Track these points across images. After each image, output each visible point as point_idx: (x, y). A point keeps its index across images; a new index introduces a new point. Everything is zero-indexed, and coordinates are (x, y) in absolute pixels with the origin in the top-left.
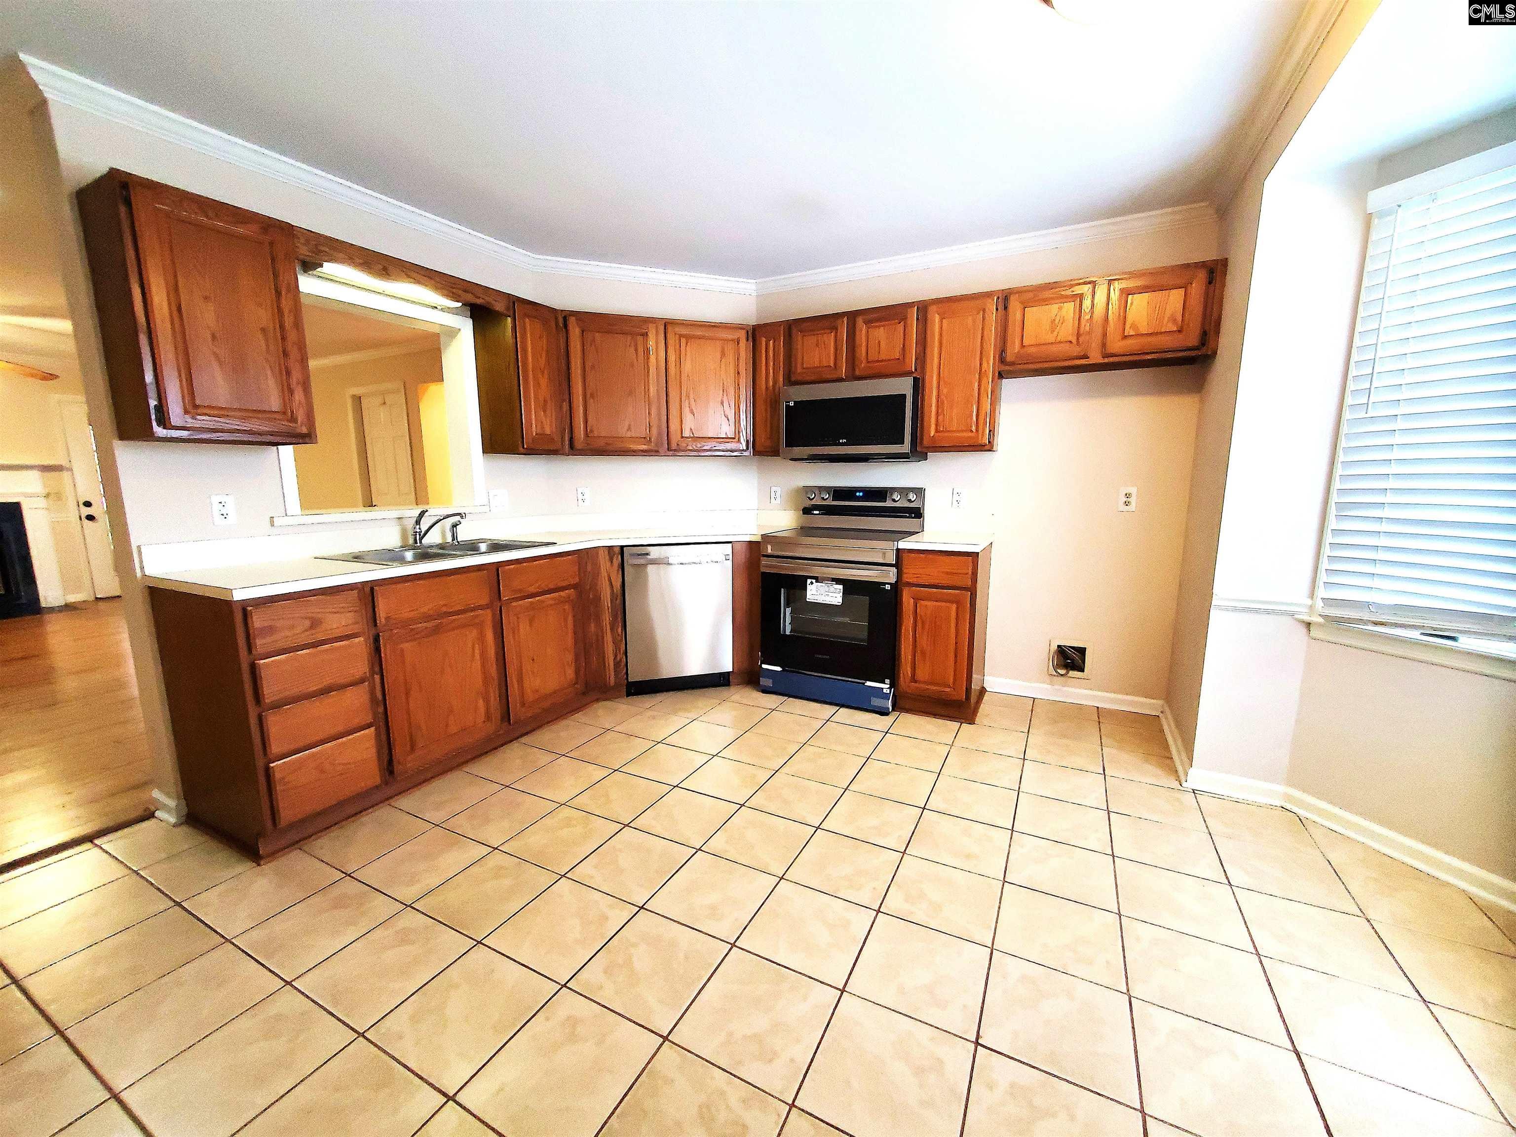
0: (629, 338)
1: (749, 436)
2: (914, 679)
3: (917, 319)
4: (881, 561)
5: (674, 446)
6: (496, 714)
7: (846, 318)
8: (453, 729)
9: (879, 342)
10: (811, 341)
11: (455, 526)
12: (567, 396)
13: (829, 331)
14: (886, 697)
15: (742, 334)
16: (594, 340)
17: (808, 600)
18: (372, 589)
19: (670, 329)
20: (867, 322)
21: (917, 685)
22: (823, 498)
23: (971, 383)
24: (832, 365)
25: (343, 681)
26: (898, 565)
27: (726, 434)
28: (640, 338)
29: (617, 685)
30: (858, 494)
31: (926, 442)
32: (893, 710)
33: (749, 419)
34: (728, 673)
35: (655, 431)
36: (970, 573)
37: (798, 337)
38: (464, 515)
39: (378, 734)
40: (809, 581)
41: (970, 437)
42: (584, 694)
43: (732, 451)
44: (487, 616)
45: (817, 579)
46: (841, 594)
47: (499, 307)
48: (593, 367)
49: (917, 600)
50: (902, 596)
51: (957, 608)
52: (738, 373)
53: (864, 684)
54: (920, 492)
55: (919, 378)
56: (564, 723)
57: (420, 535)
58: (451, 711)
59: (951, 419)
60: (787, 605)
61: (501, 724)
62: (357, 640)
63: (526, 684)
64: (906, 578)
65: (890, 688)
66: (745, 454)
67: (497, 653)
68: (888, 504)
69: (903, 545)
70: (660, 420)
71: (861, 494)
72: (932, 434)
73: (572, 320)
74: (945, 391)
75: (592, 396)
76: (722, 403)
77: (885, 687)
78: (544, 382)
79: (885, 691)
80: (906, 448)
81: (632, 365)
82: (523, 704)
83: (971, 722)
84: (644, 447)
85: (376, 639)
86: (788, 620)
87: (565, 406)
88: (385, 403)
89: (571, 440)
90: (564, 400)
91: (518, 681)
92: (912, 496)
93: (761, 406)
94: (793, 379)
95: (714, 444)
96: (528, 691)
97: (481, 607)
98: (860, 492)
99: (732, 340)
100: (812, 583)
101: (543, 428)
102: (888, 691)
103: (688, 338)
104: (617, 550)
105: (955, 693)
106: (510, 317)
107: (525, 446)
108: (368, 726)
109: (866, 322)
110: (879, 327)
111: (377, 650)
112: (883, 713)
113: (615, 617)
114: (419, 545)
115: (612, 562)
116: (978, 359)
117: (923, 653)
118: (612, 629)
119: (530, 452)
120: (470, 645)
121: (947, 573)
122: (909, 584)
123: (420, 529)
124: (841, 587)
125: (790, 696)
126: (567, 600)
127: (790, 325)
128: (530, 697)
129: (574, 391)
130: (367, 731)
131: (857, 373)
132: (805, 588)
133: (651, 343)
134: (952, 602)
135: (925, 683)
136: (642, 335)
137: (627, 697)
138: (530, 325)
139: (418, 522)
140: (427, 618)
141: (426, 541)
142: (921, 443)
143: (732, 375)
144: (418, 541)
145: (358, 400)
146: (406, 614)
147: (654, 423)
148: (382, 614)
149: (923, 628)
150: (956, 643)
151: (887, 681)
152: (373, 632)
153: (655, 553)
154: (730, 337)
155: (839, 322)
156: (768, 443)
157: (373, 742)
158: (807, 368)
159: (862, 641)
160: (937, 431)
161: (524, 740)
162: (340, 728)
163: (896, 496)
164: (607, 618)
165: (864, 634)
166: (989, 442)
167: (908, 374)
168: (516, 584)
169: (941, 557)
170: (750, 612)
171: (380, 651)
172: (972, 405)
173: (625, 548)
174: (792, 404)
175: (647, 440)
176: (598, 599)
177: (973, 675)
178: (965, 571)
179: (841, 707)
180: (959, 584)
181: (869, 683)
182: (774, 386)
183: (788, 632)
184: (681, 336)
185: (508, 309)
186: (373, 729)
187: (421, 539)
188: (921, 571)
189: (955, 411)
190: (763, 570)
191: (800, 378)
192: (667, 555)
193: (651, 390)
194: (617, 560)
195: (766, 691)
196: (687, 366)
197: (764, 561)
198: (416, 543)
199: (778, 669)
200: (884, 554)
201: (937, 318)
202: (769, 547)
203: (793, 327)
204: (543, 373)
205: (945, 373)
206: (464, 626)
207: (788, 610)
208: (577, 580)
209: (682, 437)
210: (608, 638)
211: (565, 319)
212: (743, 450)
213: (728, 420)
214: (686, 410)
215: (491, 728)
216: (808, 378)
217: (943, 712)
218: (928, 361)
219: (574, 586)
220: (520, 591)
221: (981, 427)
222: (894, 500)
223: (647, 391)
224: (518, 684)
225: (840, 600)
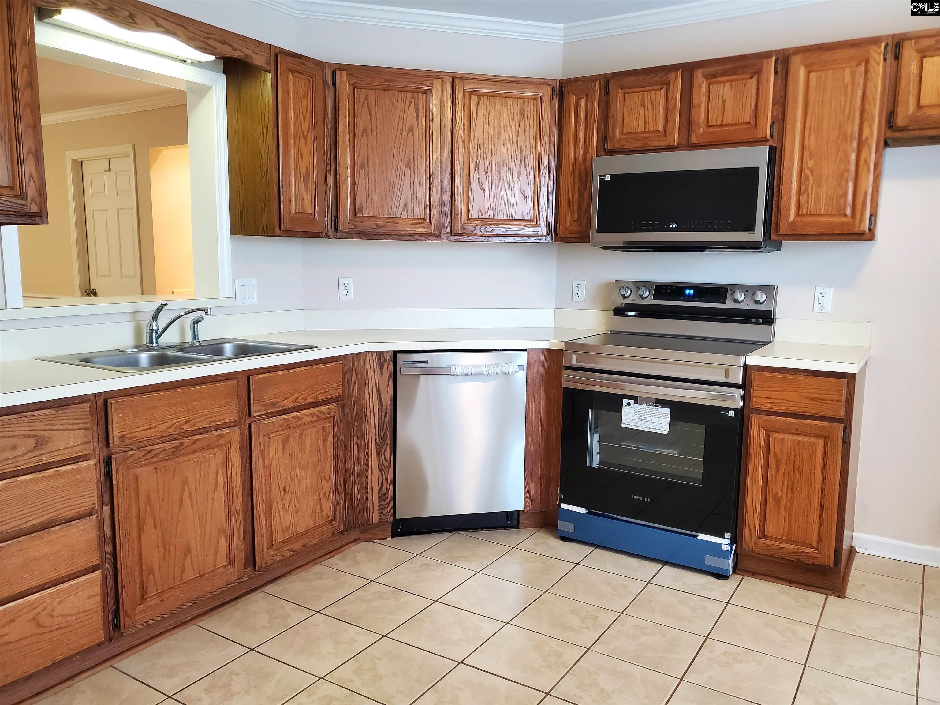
0: (409, 94)
1: (550, 217)
2: (763, 535)
3: (776, 72)
4: (723, 379)
5: (458, 230)
6: (240, 555)
7: (681, 70)
8: (190, 575)
9: (724, 102)
10: (634, 99)
11: (196, 322)
12: (331, 168)
13: (660, 87)
14: (725, 555)
15: (546, 91)
16: (366, 99)
17: (623, 426)
18: (106, 402)
19: (458, 83)
20: (710, 77)
21: (768, 542)
22: (641, 296)
23: (846, 156)
24: (661, 129)
25: (68, 513)
26: (744, 386)
27: (522, 215)
28: (422, 97)
29: (381, 522)
30: (687, 292)
31: (783, 228)
32: (734, 572)
33: (550, 196)
34: (518, 512)
35: (436, 211)
36: (844, 400)
37: (617, 94)
38: (209, 310)
39: (104, 578)
40: (625, 401)
41: (842, 224)
42: (342, 533)
43: (529, 236)
44: (235, 435)
45: (636, 399)
46: (668, 420)
47: (259, 60)
48: (364, 131)
49: (768, 432)
50: (748, 424)
51: (826, 445)
52: (540, 139)
53: (696, 536)
54: (770, 290)
55: (776, 147)
56: (318, 568)
57: (157, 333)
58: (188, 551)
59: (818, 201)
60: (596, 429)
61: (245, 569)
62: (86, 463)
63: (276, 520)
64: (755, 403)
65: (731, 544)
66: (544, 240)
67: (243, 481)
68: (729, 305)
69: (753, 360)
70: (442, 196)
71: (692, 292)
72: (792, 218)
73: (342, 76)
74: (811, 164)
75: (362, 167)
76: (519, 177)
77: (724, 542)
78: (306, 150)
79: (724, 548)
80: (758, 235)
81: (411, 129)
82: (271, 546)
83: (841, 593)
84: (423, 231)
85: (108, 462)
86: (596, 448)
87: (330, 178)
88: (110, 170)
89: (336, 218)
90: (329, 171)
91: (266, 516)
92: (761, 297)
93: (567, 181)
94: (610, 147)
95: (506, 228)
96: (277, 528)
97: (227, 425)
98: (690, 288)
99: (535, 99)
100: (629, 404)
101: (303, 206)
102: (729, 547)
103: (480, 96)
104: (389, 356)
105: (818, 555)
106: (271, 72)
107: (282, 228)
108: (94, 569)
109: (706, 77)
110: (724, 82)
111: (109, 476)
112: (721, 576)
113: (383, 438)
114: (155, 345)
115: (381, 371)
116: (857, 122)
117: (777, 500)
118: (378, 454)
119: (288, 234)
120: (214, 470)
121: (812, 399)
122: (759, 411)
123: (157, 326)
124: (668, 411)
125: (597, 546)
126: (329, 417)
127: (608, 80)
128: (279, 537)
129: (341, 160)
130: (93, 575)
131: (694, 140)
132: (619, 411)
133: (436, 102)
134: (818, 436)
135: (776, 539)
136: (425, 92)
137: (392, 537)
138: (294, 81)
139: (155, 318)
140: (166, 438)
141: (165, 340)
142: (777, 230)
143: (533, 142)
144: (154, 341)
145: (79, 165)
146: (142, 433)
147: (436, 200)
148: (115, 433)
149: (778, 468)
150: (823, 490)
151: (728, 535)
152: (105, 453)
153: (434, 360)
154: (531, 94)
155: (672, 75)
156: (575, 227)
157: (97, 590)
158: (628, 133)
159: (695, 480)
160: (798, 214)
161: (269, 589)
162: (63, 571)
163: (740, 296)
164: (373, 438)
165: (698, 473)
166: (870, 230)
167: (762, 141)
168: (269, 396)
169: (803, 378)
170: (547, 437)
171: (112, 477)
172: (847, 183)
173: (398, 354)
174: (608, 178)
175: (426, 221)
176: (363, 416)
177: (845, 532)
178: (836, 397)
179: (664, 565)
180: (830, 414)
181: (702, 537)
182: (585, 155)
183: (595, 465)
184: (471, 94)
185: (269, 64)
186: (98, 573)
187: (158, 338)
188: (774, 394)
189: (823, 189)
190: (565, 384)
191: (617, 145)
192: (448, 364)
193: (434, 160)
194: (388, 369)
195: (564, 539)
196: (478, 131)
197: (567, 374)
198: (151, 342)
199: (583, 510)
200: (727, 371)
201: (802, 72)
202: (574, 357)
203: (612, 82)
204: (305, 139)
205: (811, 142)
206: (209, 447)
207: (596, 437)
208: (340, 392)
209: (469, 219)
210: (374, 464)
211: (334, 74)
212: (542, 236)
213: (525, 198)
214: (474, 185)
215: (233, 574)
216: (628, 146)
217: (802, 579)
218: (789, 126)
219: (337, 400)
220: (274, 405)
221: (858, 212)
222: (736, 301)
223: (428, 161)
224: (266, 521)
225: (667, 428)
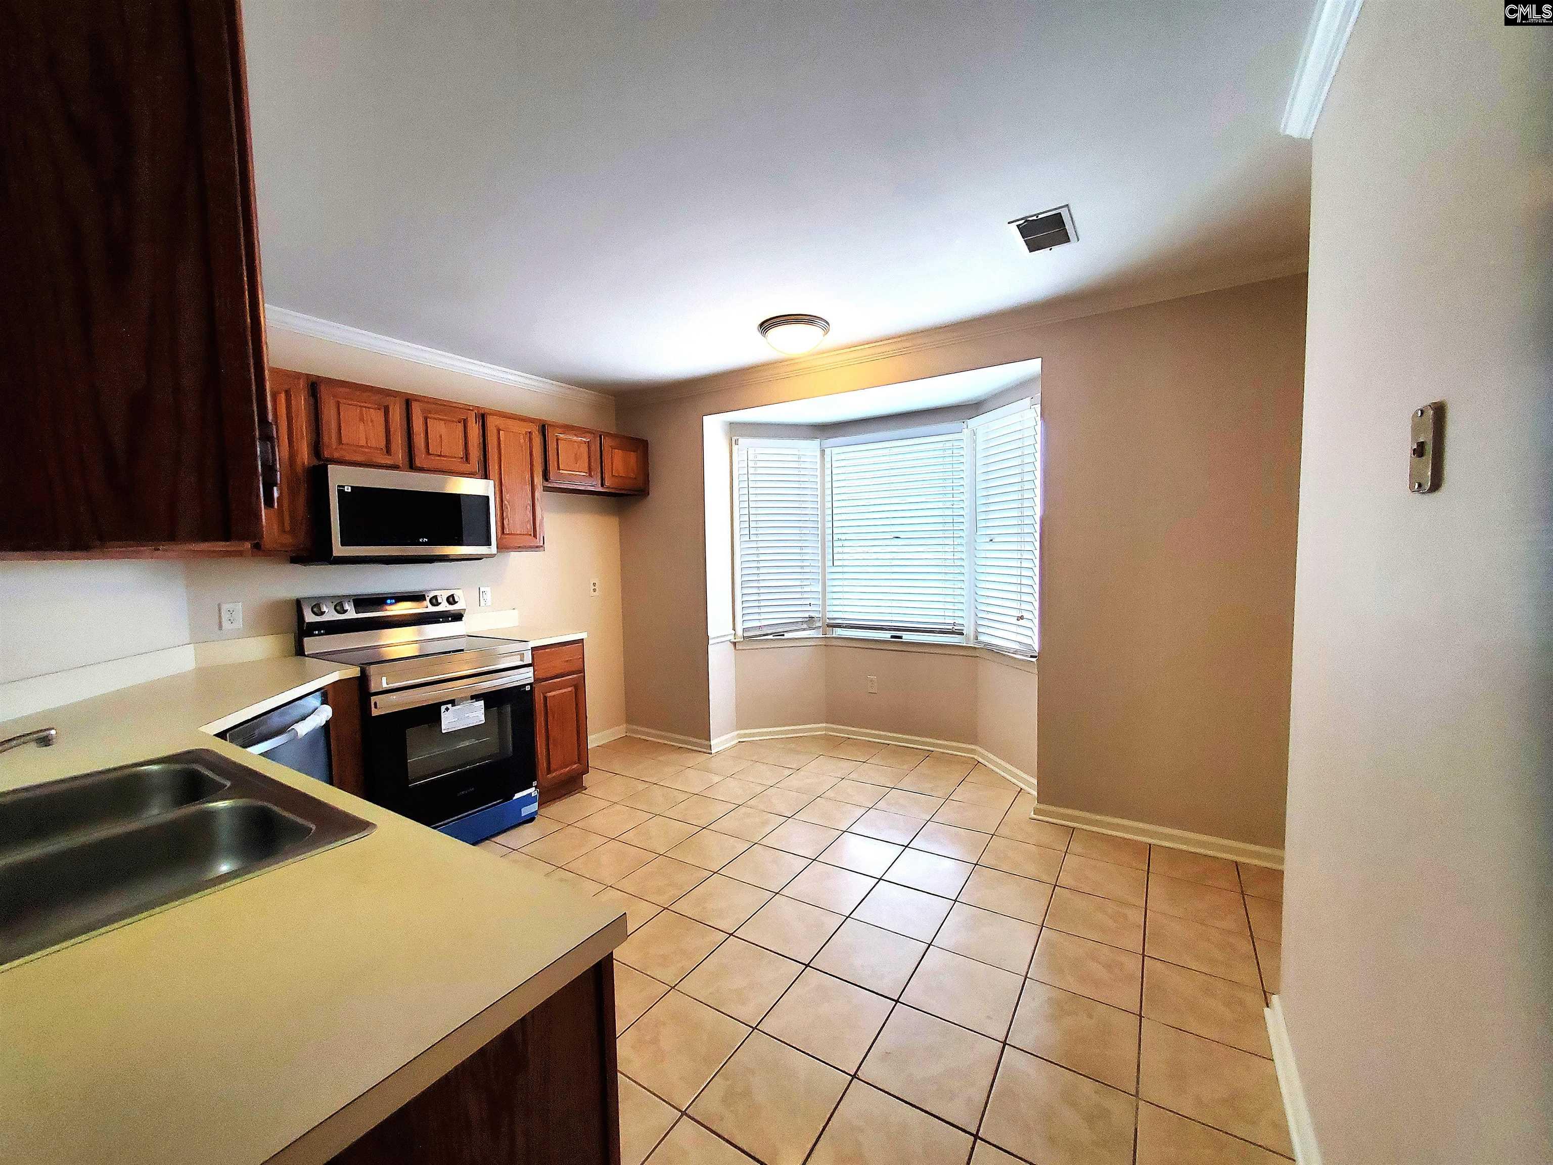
2: (549, 771)
3: (477, 424)
4: (521, 663)
7: (399, 398)
9: (441, 436)
10: (351, 411)
13: (378, 407)
14: (533, 800)
17: (443, 731)
20: (426, 412)
21: (553, 775)
22: (339, 611)
23: (527, 494)
24: (383, 447)
26: (533, 664)
30: (389, 601)
36: (582, 657)
37: (330, 401)
40: (443, 708)
41: (529, 540)
45: (453, 702)
46: (483, 711)
49: (545, 694)
51: (576, 690)
59: (515, 524)
64: (538, 675)
65: (536, 790)
68: (431, 608)
71: (393, 601)
74: (508, 497)
77: (531, 790)
79: (531, 795)
80: (493, 549)
98: (390, 598)
100: (447, 709)
102: (535, 793)
105: (580, 766)
109: (423, 410)
110: (439, 419)
112: (530, 819)
116: (529, 472)
117: (555, 742)
121: (567, 662)
122: (539, 681)
124: (482, 703)
127: (314, 383)
131: (416, 463)
132: (439, 718)
135: (557, 770)
149: (553, 718)
150: (577, 721)
151: (533, 783)
155: (391, 400)
158: (347, 446)
159: (509, 752)
160: (503, 533)
166: (543, 544)
169: (561, 648)
174: (350, 489)
178: (578, 656)
181: (517, 794)
188: (548, 665)
189: (517, 516)
190: (377, 712)
200: (522, 656)
201: (495, 428)
202: (384, 680)
203: (322, 386)
216: (349, 458)
218: (491, 467)
221: (538, 532)
222: (434, 604)
225: (483, 718)
